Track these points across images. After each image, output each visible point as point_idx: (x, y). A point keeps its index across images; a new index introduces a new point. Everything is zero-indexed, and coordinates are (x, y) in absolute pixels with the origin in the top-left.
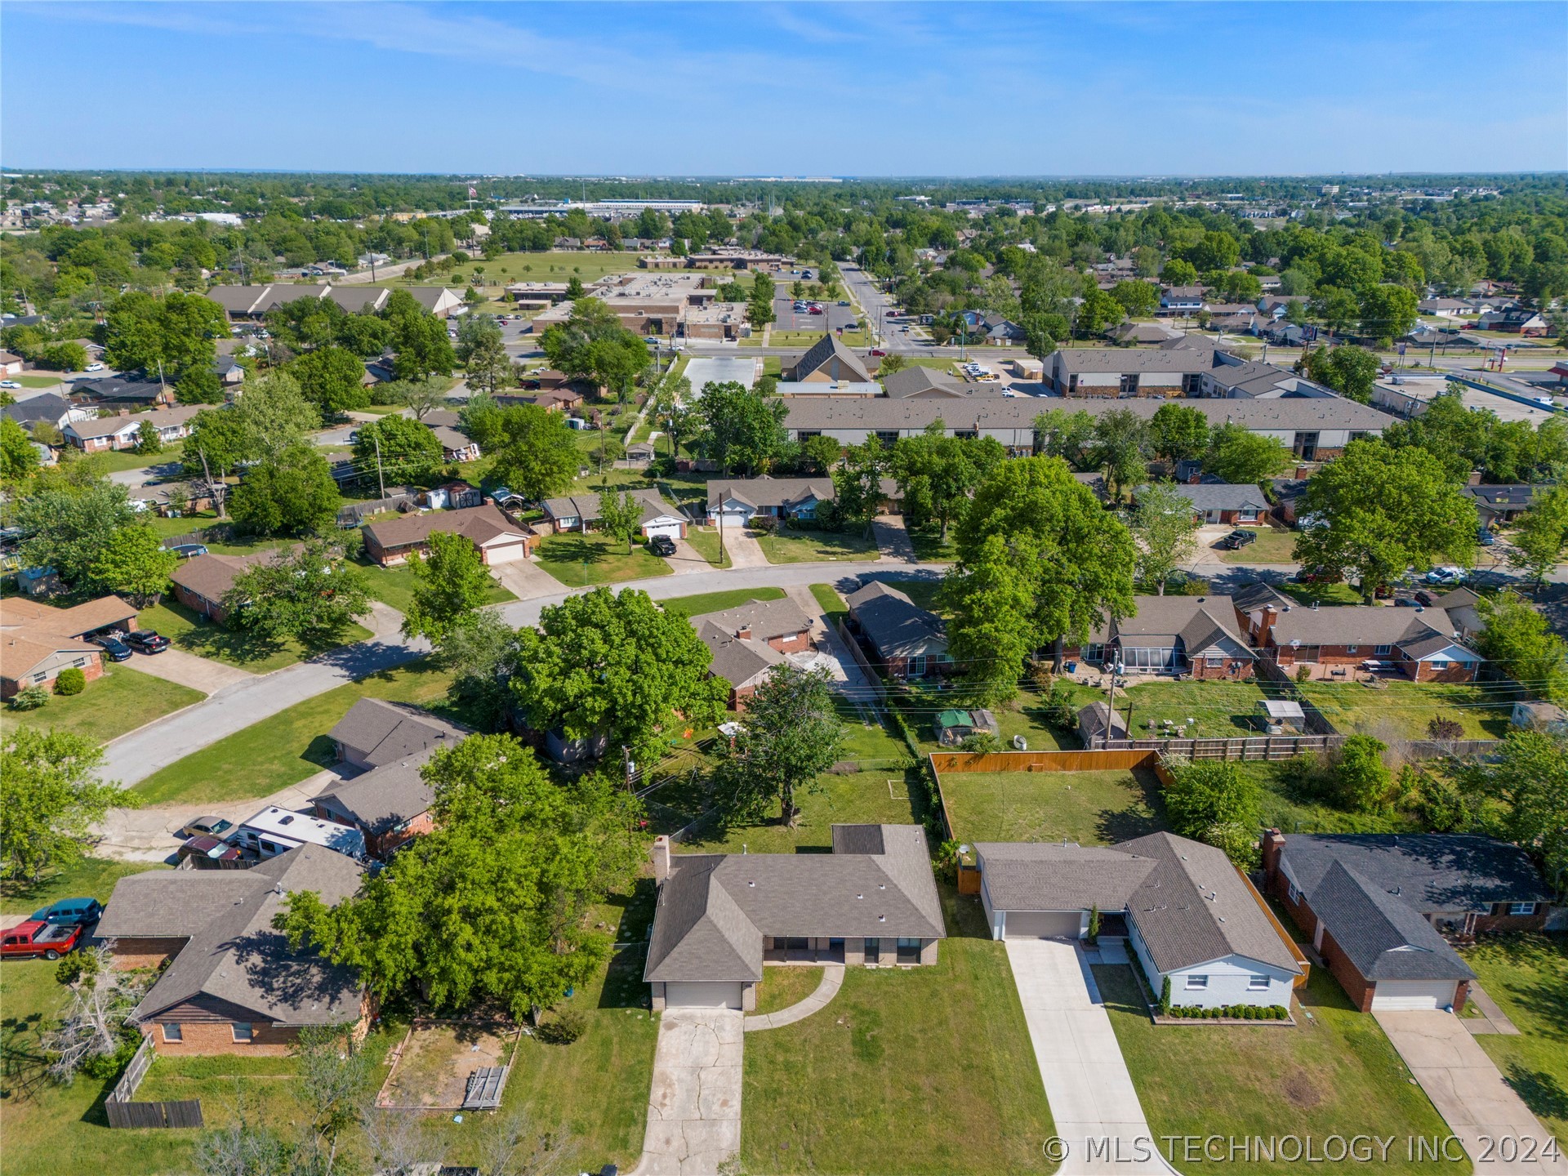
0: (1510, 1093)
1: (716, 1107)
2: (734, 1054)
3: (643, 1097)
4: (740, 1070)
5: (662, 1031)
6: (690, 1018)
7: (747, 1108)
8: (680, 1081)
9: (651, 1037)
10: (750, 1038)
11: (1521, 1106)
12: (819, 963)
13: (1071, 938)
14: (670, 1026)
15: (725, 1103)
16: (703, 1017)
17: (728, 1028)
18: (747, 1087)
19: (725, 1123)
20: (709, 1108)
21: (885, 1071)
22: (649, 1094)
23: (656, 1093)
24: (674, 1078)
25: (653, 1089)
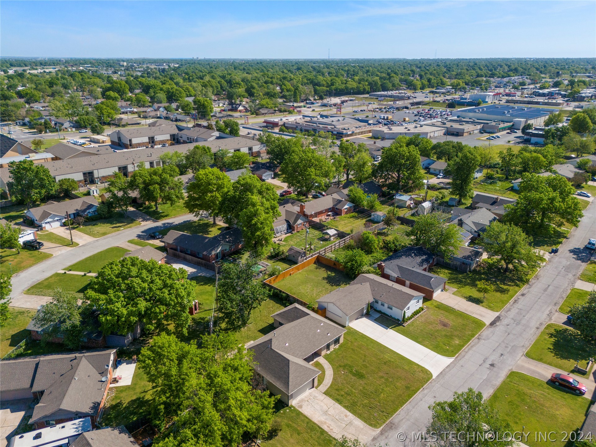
0: (470, 303)
1: (345, 419)
2: (329, 401)
3: (323, 432)
4: (337, 404)
5: (300, 410)
6: (302, 400)
7: (354, 412)
8: (326, 419)
9: (299, 414)
10: (327, 393)
11: (474, 304)
12: (315, 360)
13: (362, 316)
14: (301, 407)
15: (346, 416)
16: (306, 397)
17: (317, 395)
18: (346, 407)
19: (354, 421)
20: (344, 421)
21: (371, 378)
22: (323, 430)
23: (325, 427)
24: (323, 420)
25: (323, 427)
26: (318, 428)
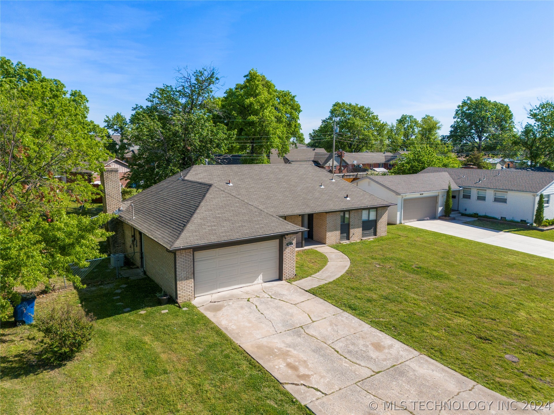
1: (374, 354)
2: (320, 307)
4: (347, 315)
5: (208, 314)
6: (230, 297)
8: (292, 345)
10: (317, 292)
13: (433, 218)
14: (217, 308)
15: (378, 347)
16: (247, 293)
17: (284, 292)
20: (369, 359)
23: (277, 367)
24: (280, 345)
25: (267, 366)
26: (245, 365)
